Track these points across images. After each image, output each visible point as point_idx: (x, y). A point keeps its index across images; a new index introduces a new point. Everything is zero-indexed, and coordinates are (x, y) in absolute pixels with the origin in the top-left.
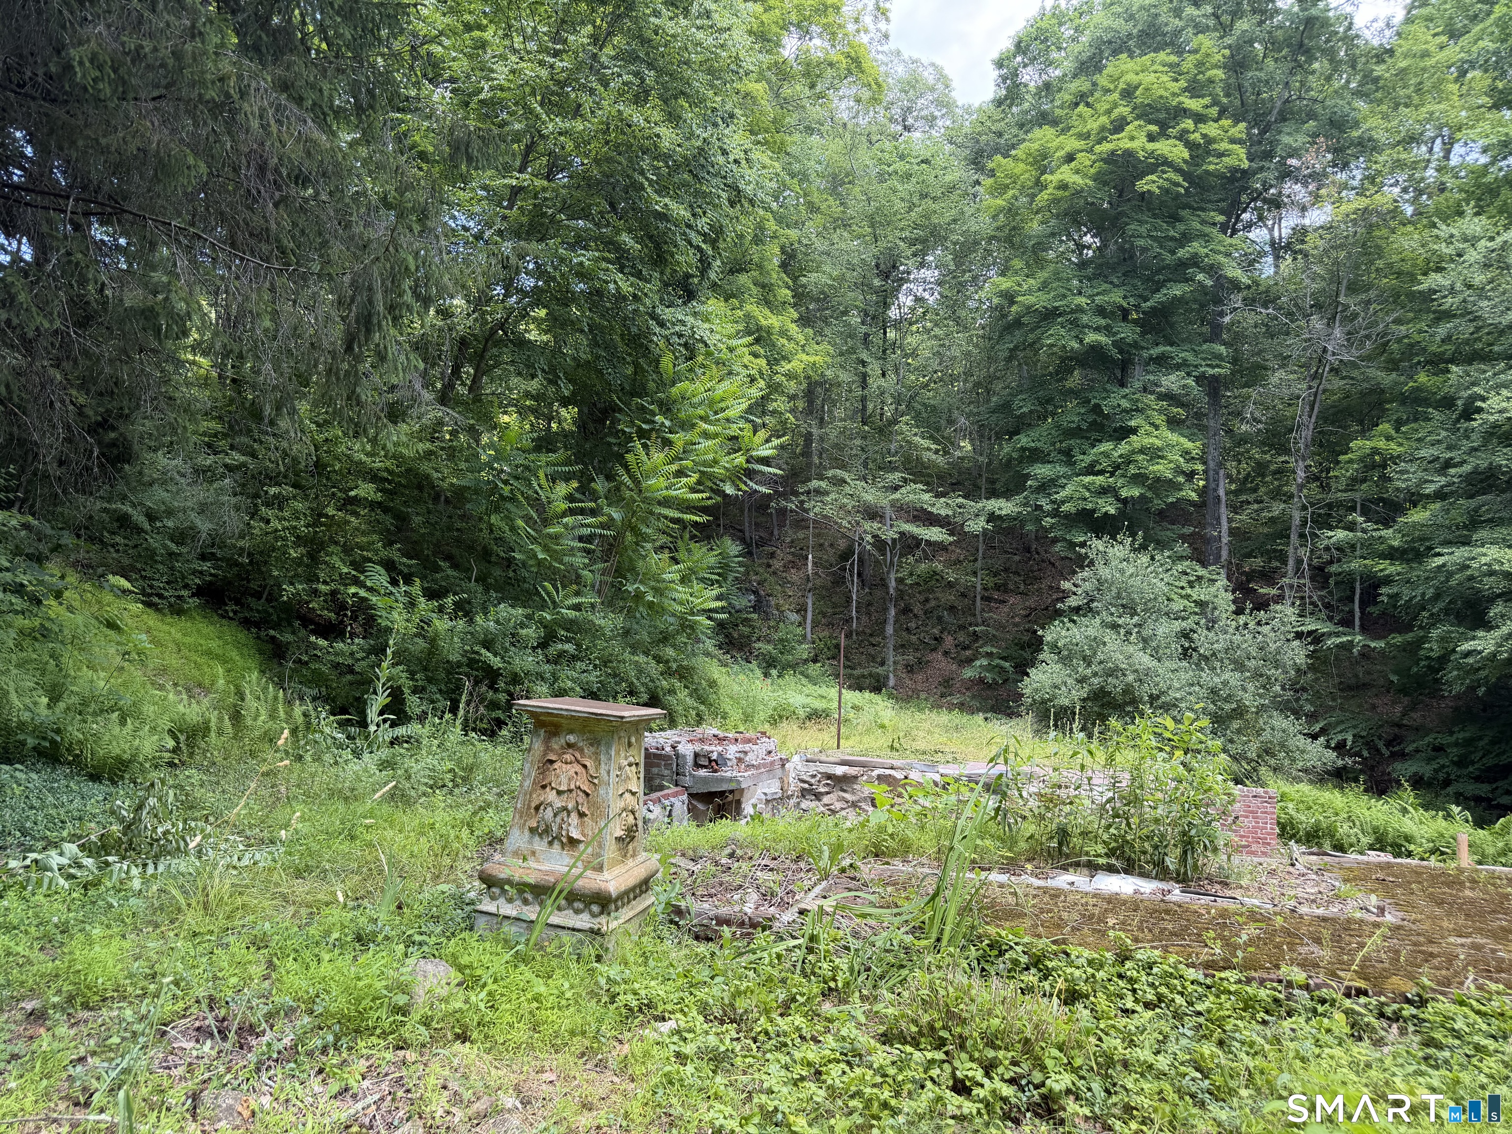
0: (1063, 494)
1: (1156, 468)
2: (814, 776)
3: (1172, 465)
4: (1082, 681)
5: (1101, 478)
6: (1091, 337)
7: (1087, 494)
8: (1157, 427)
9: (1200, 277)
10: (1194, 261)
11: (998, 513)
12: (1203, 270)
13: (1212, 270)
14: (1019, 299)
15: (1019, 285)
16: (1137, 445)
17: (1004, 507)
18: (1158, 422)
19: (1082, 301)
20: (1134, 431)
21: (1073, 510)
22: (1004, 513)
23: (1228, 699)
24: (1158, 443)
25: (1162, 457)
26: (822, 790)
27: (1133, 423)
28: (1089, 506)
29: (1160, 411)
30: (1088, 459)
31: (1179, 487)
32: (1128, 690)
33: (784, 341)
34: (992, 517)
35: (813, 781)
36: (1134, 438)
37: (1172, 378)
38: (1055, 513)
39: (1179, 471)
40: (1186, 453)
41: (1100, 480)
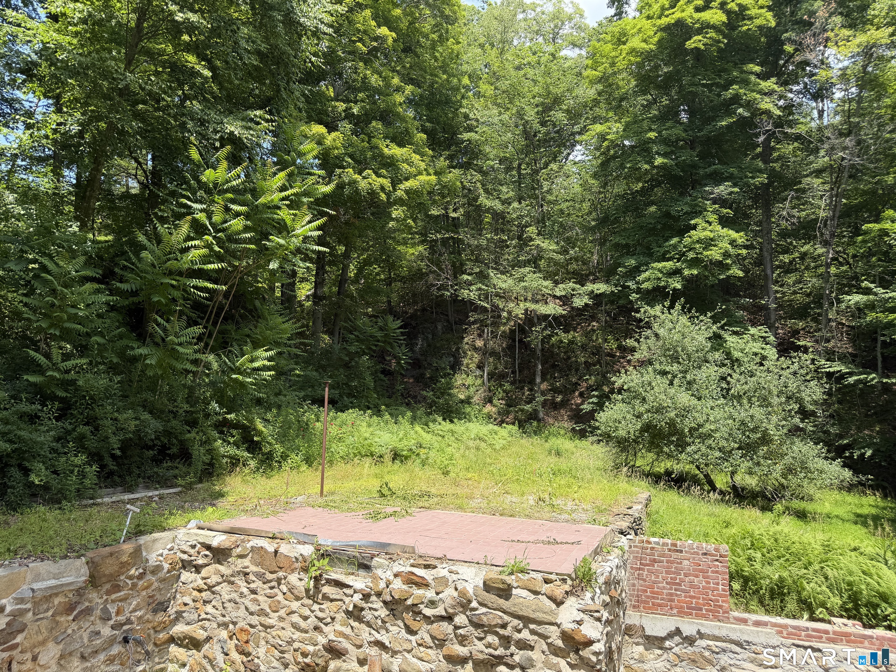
0: (644, 276)
1: (709, 253)
2: (193, 547)
3: (722, 251)
4: (639, 416)
5: (671, 263)
6: (659, 161)
7: (660, 275)
8: (710, 224)
9: (740, 110)
10: (736, 99)
11: (596, 292)
12: (741, 106)
13: (749, 105)
14: (608, 137)
15: (610, 128)
16: (695, 238)
17: (601, 288)
18: (711, 220)
19: (652, 135)
20: (694, 227)
21: (650, 287)
22: (599, 292)
23: (754, 430)
24: (712, 235)
25: (715, 246)
26: (201, 561)
27: (692, 222)
28: (663, 284)
29: (714, 212)
30: (662, 250)
31: (727, 267)
32: (672, 424)
33: (406, 166)
34: (591, 294)
35: (192, 551)
36: (693, 232)
37: (722, 188)
38: (638, 291)
39: (726, 255)
40: (732, 242)
41: (669, 265)
